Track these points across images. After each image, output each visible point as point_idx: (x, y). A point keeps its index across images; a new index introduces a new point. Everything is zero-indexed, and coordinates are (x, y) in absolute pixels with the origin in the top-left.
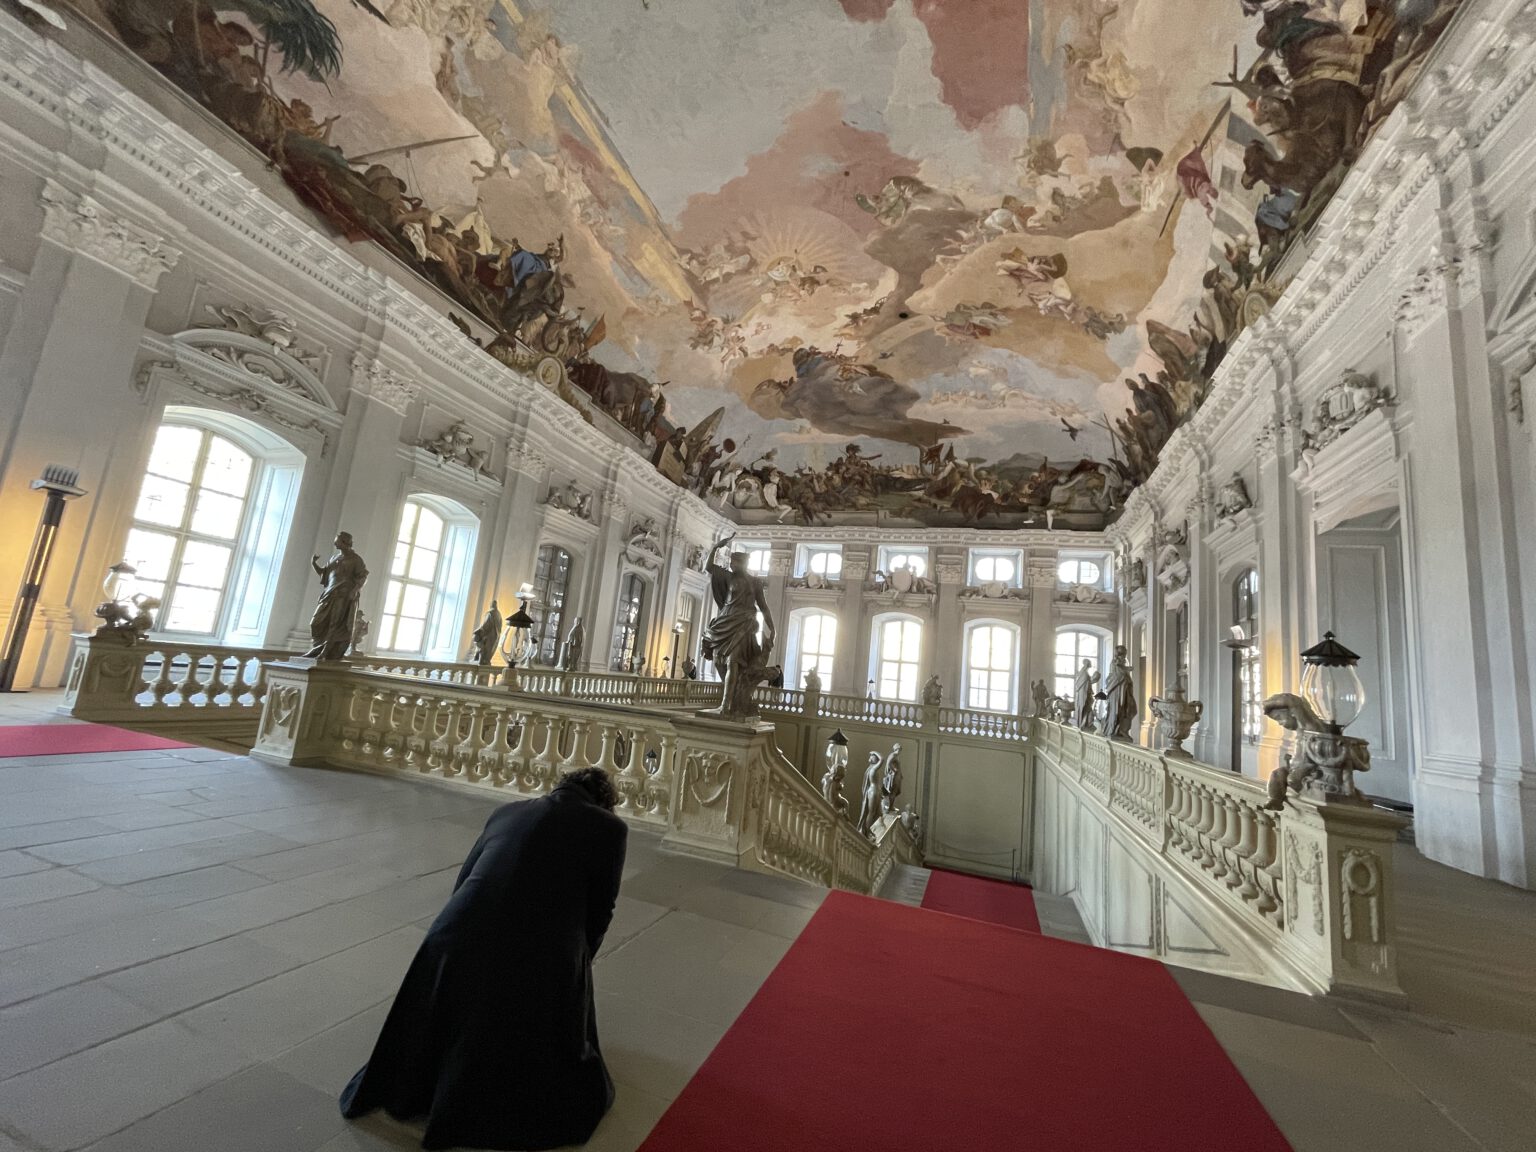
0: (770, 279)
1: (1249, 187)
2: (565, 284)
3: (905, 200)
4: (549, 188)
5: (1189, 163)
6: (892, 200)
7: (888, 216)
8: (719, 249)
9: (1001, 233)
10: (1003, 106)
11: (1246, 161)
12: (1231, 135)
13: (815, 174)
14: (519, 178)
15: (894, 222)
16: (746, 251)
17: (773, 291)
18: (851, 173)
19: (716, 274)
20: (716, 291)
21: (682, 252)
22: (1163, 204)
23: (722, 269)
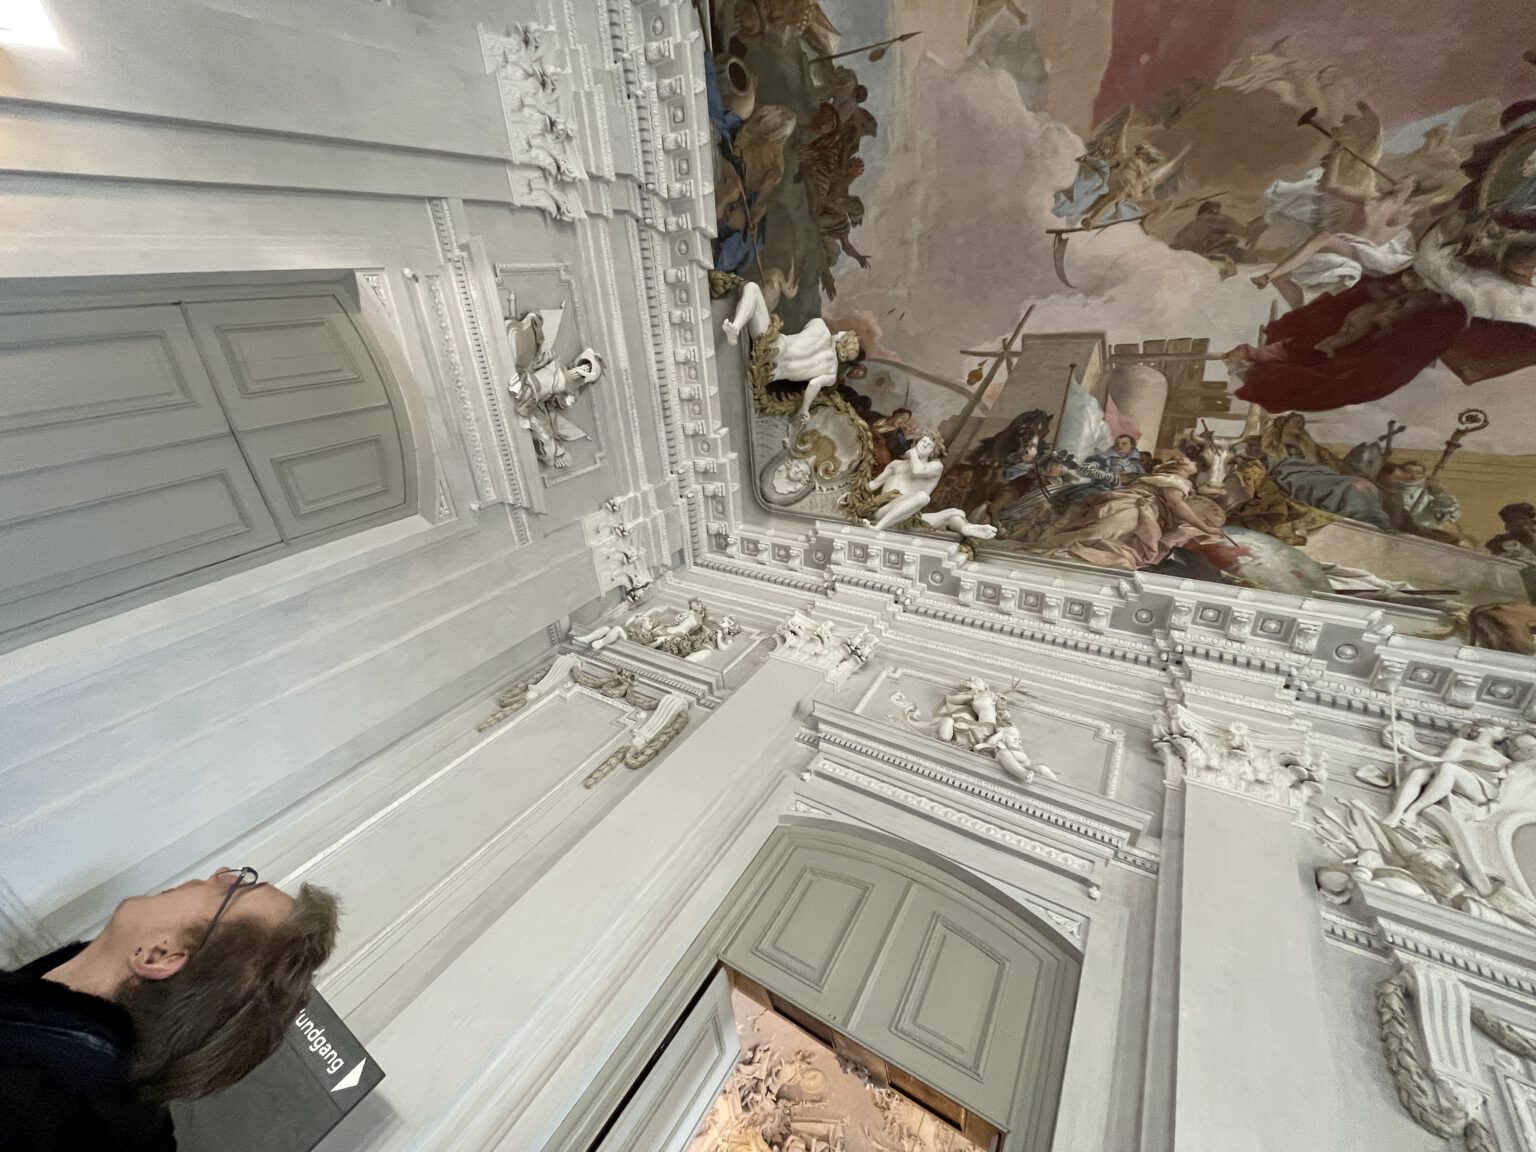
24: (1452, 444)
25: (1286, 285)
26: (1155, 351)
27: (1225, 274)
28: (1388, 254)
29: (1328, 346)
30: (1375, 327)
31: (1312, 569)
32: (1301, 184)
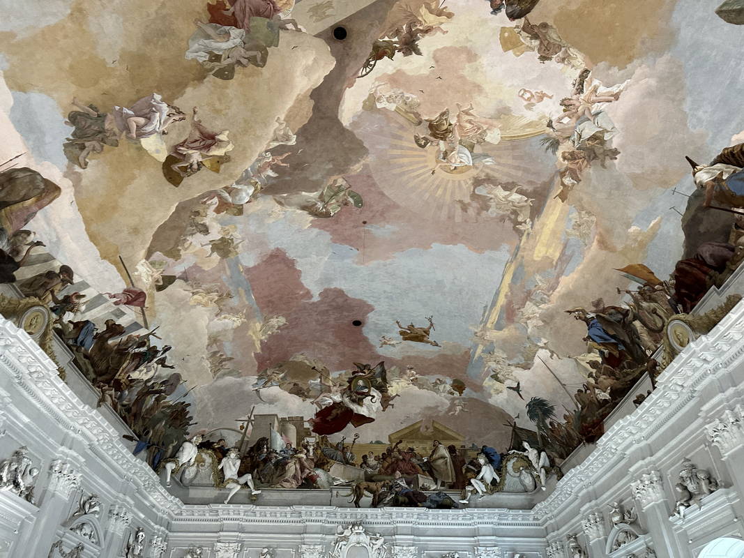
1: (107, 323)
2: (601, 307)
3: (323, 201)
4: (541, 323)
5: (141, 300)
6: (334, 201)
7: (339, 187)
8: (493, 212)
9: (237, 183)
10: (259, 264)
11: (119, 325)
12: (136, 323)
13: (388, 226)
14: (545, 338)
15: (335, 181)
16: (474, 196)
18: (361, 222)
19: (515, 197)
20: (531, 183)
21: (520, 233)
22: (136, 273)
23: (506, 197)
24: (354, 442)
25: (317, 403)
26: (291, 420)
27: (304, 401)
28: (338, 398)
29: (329, 418)
30: (337, 414)
31: (330, 479)
32: (316, 382)
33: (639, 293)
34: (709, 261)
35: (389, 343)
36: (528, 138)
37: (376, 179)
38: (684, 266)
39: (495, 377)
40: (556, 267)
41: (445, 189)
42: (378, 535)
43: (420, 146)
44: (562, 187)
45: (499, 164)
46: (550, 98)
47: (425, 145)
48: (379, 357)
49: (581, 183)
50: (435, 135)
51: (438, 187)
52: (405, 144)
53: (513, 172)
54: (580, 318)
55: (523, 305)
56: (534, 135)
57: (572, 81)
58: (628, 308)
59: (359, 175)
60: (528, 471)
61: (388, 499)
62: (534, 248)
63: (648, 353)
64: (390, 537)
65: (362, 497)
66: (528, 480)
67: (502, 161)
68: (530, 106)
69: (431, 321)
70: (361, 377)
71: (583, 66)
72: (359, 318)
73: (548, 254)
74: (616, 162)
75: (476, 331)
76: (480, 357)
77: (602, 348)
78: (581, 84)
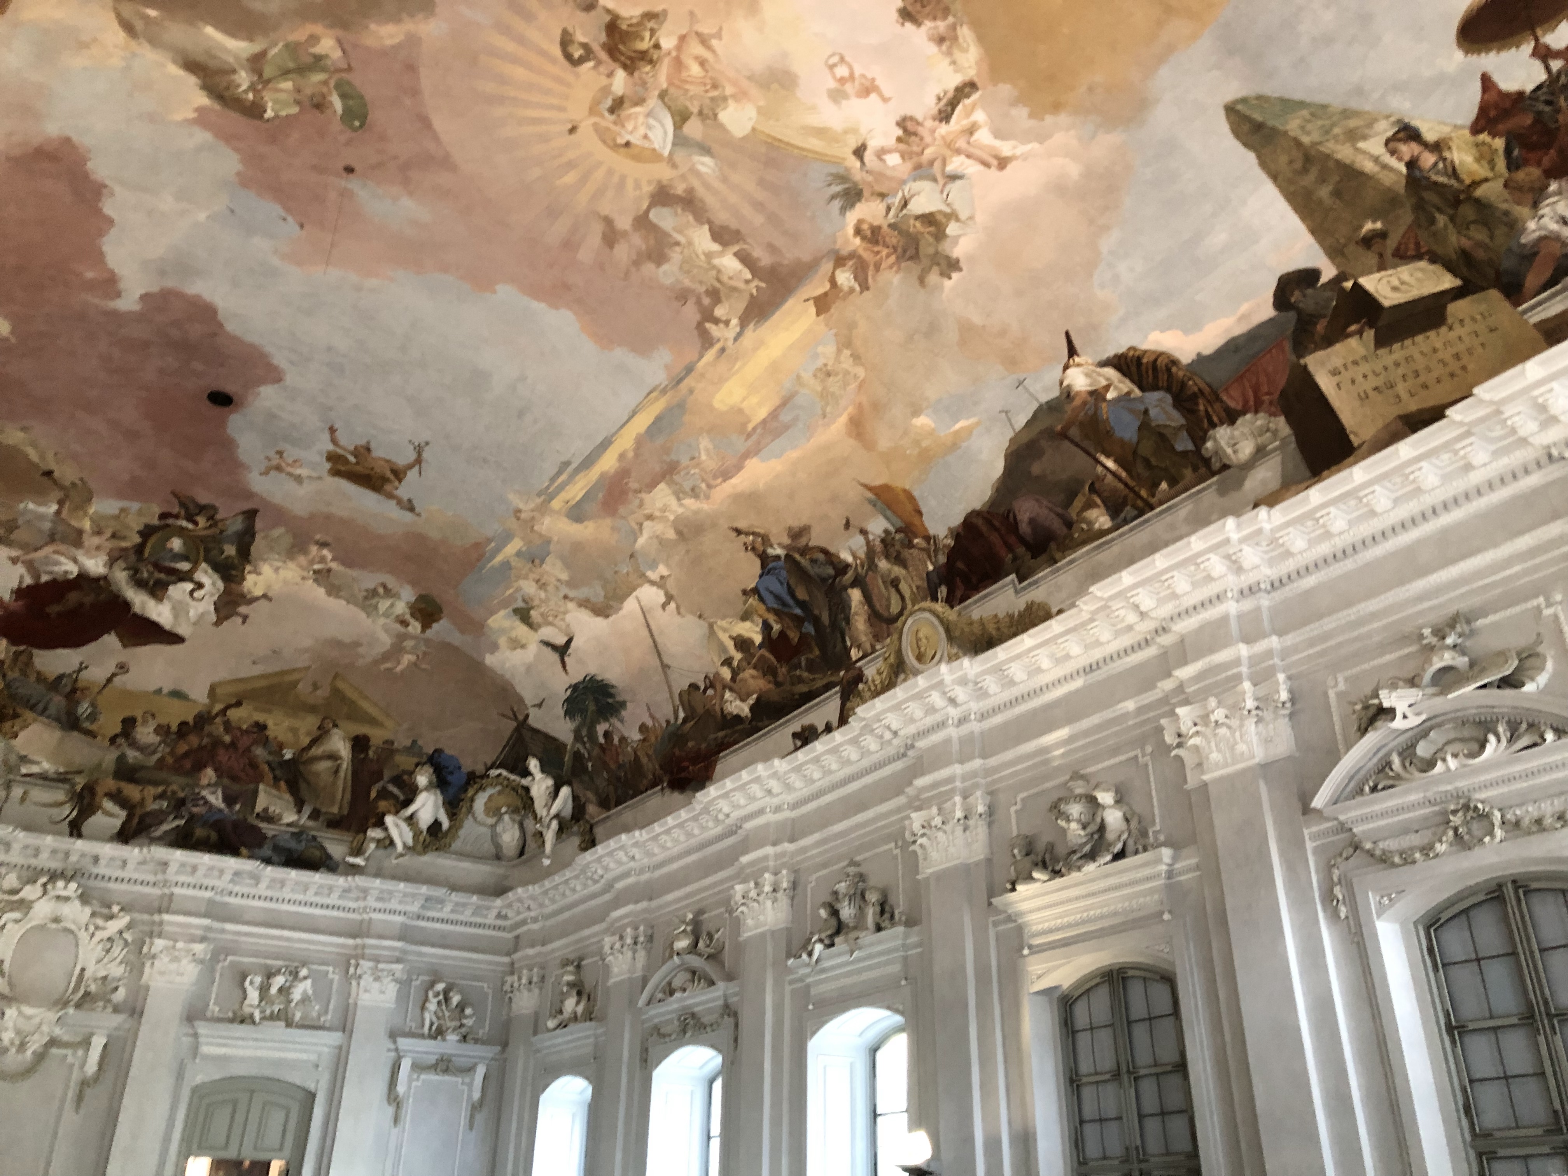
0: (680, 141)
2: (803, 541)
3: (257, 72)
4: (671, 535)
6: (288, 85)
7: (318, 58)
13: (407, 202)
14: (668, 566)
15: (314, 39)
16: (642, 222)
17: (709, 115)
18: (340, 165)
19: (729, 263)
20: (772, 248)
21: (707, 341)
23: (709, 255)
24: (110, 680)
25: (30, 566)
28: (95, 565)
29: (54, 609)
31: (13, 759)
32: (42, 509)
33: (883, 541)
34: (1024, 528)
35: (289, 469)
36: (804, 157)
37: (427, 80)
38: (979, 522)
39: (524, 615)
40: (749, 436)
41: (584, 179)
42: (115, 909)
43: (568, 57)
44: (827, 286)
45: (725, 180)
46: (885, 100)
47: (581, 61)
48: (250, 495)
49: (866, 293)
50: (612, 51)
51: (571, 165)
52: (533, 34)
53: (747, 210)
54: (754, 549)
55: (651, 486)
56: (821, 158)
57: (938, 90)
58: (850, 559)
59: (385, 53)
60: (518, 818)
61: (165, 827)
62: (722, 380)
63: (854, 654)
64: (146, 917)
65: (93, 813)
66: (509, 836)
67: (736, 178)
68: (837, 96)
69: (419, 454)
70: (181, 532)
71: (971, 74)
72: (229, 388)
73: (744, 405)
74: (948, 284)
75: (521, 506)
76: (506, 565)
77: (771, 619)
78: (953, 104)
